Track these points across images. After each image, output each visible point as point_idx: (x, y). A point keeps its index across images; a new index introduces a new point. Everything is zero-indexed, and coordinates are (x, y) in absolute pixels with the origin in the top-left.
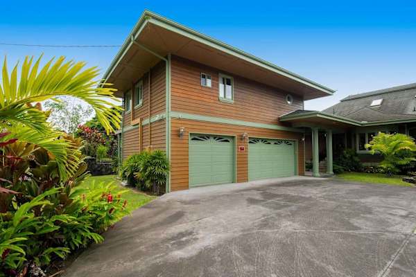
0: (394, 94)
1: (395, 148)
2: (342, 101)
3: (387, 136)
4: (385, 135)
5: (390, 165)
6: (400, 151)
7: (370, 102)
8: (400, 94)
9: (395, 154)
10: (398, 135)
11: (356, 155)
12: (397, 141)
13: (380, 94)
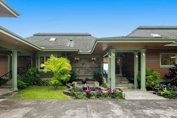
0: (61, 37)
1: (60, 68)
2: (34, 35)
3: (56, 59)
4: (55, 58)
5: (56, 81)
6: (63, 70)
7: (50, 39)
8: (64, 37)
9: (60, 72)
10: (62, 59)
11: (38, 72)
12: (62, 63)
13: (55, 35)
